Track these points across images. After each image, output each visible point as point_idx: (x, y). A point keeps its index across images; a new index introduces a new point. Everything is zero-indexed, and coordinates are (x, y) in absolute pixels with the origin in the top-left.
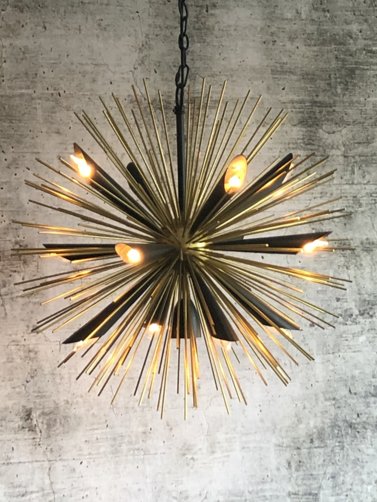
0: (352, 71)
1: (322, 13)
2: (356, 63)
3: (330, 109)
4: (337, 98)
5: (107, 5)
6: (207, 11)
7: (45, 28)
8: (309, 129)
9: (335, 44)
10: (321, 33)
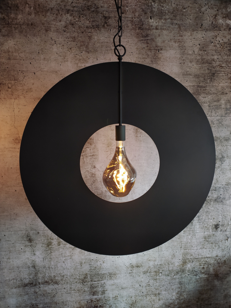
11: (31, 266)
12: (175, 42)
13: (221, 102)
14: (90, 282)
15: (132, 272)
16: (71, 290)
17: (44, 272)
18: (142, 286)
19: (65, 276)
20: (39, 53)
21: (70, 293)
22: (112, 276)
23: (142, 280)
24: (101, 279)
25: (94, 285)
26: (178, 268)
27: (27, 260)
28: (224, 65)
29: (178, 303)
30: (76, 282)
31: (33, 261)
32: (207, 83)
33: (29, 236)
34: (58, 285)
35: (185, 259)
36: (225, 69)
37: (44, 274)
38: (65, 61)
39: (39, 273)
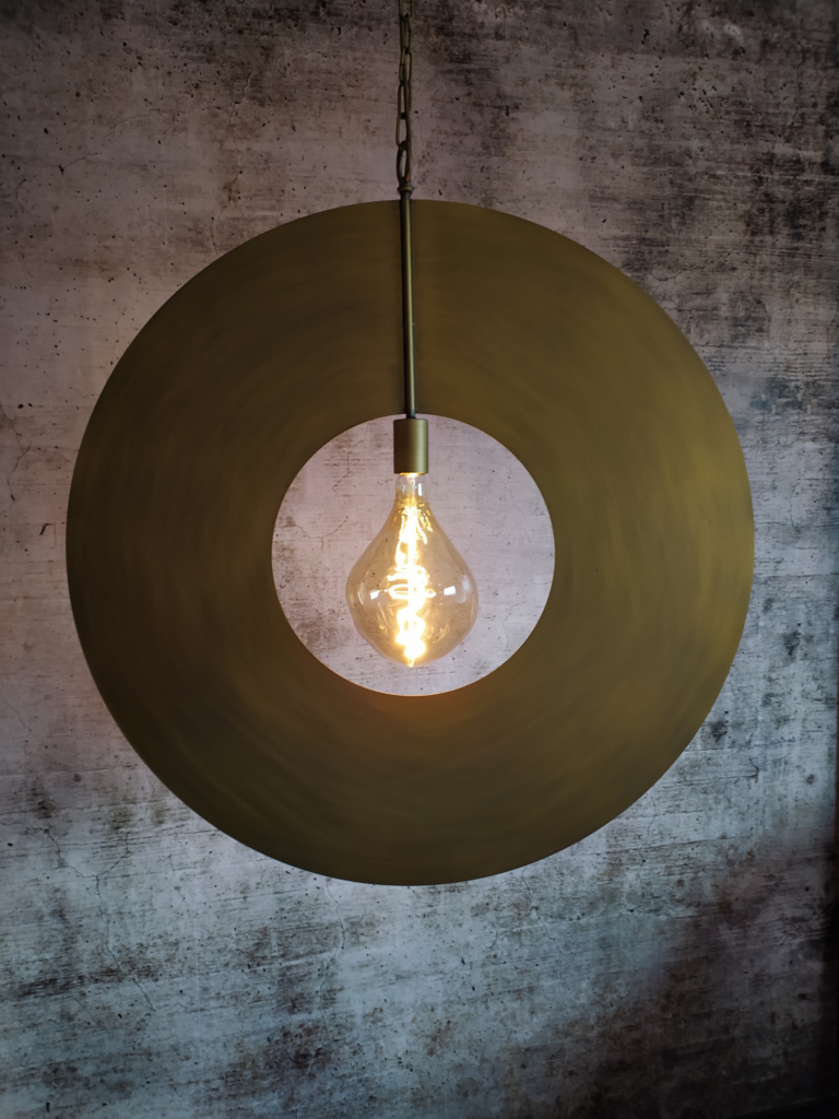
0: (691, 200)
1: (654, 124)
2: (696, 190)
3: (662, 249)
4: (671, 235)
5: (377, 100)
6: (507, 114)
7: (294, 129)
8: (635, 274)
9: (670, 165)
10: (653, 150)
11: (46, 910)
12: (562, 85)
13: (716, 295)
14: (280, 960)
15: (435, 912)
16: (206, 997)
17: (101, 931)
18: (471, 963)
19: (184, 945)
20: (78, 95)
21: (202, 1010)
22: (360, 930)
23: (471, 938)
24: (318, 947)
25: (294, 971)
26: (595, 888)
27: (31, 889)
28: (723, 173)
29: (599, 1018)
30: (227, 965)
31: (57, 890)
32: (670, 230)
33: (38, 791)
34: (156, 980)
35: (615, 852)
36: (726, 185)
37: (99, 942)
38: (175, 130)
39: (79, 937)
